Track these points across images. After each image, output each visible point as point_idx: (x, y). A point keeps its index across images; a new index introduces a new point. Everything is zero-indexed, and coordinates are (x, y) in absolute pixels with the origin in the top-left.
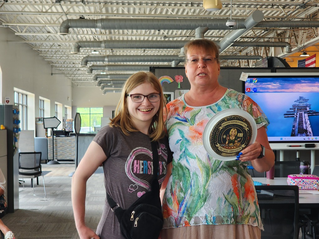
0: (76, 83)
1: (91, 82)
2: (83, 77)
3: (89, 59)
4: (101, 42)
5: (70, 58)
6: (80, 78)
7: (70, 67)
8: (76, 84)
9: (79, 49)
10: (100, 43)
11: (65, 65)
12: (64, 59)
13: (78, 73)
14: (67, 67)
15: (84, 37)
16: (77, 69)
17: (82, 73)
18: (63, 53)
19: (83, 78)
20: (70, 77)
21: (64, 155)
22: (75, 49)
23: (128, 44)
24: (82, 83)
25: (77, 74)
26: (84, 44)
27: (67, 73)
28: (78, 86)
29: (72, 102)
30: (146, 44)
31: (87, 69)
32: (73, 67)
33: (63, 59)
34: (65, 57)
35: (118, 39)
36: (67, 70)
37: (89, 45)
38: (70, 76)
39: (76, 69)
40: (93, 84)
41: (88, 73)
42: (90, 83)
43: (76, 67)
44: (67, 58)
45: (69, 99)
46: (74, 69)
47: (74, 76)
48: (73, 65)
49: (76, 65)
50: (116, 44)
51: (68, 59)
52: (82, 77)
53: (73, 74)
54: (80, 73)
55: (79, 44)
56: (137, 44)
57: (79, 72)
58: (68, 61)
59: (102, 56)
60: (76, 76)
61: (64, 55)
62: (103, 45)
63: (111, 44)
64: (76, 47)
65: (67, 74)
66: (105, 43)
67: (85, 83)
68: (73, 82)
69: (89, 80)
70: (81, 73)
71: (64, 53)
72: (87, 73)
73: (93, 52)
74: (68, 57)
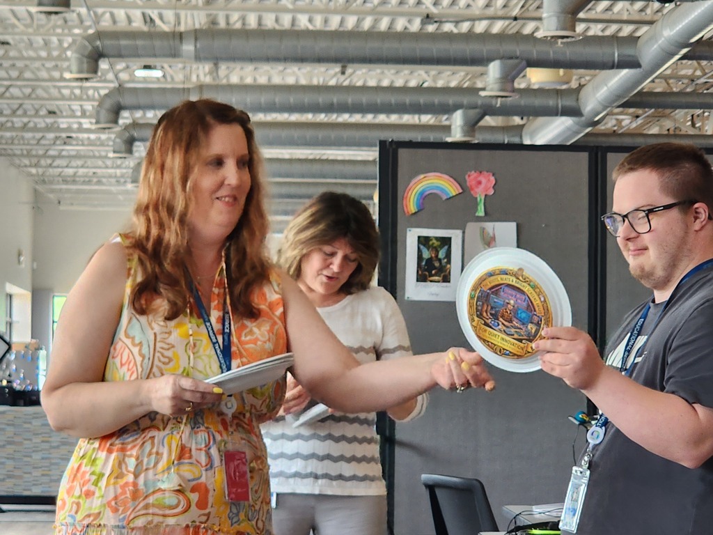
0: (52, 191)
1: (113, 189)
2: (82, 167)
3: (127, 100)
4: (180, 36)
5: (40, 92)
6: (70, 171)
7: (35, 129)
8: (51, 196)
9: (96, 61)
10: (177, 41)
11: (15, 120)
12: (18, 98)
13: (64, 153)
14: (24, 127)
15: (108, 15)
16: (64, 135)
17: (82, 153)
18: (14, 74)
19: (81, 171)
20: (34, 171)
21: (20, 477)
22: (80, 62)
23: (287, 45)
24: (78, 192)
25: (60, 156)
26: (116, 42)
27: (25, 152)
28: (62, 208)
29: (33, 271)
30: (352, 47)
31: (113, 136)
32: (48, 129)
33: (13, 98)
34: (20, 87)
35: (238, 26)
36: (23, 138)
37: (137, 48)
38: (36, 166)
39: (57, 138)
40: (121, 197)
41: (114, 152)
42: (109, 192)
43: (58, 127)
44: (28, 91)
45: (22, 259)
46: (51, 136)
47: (50, 166)
48: (49, 120)
49: (60, 120)
50: (237, 44)
51: (33, 96)
52: (77, 167)
53: (45, 156)
54: (73, 153)
55: (98, 43)
56: (321, 46)
57: (71, 149)
58: (28, 104)
59: (178, 90)
60: (57, 162)
61: (19, 83)
62: (188, 47)
63: (219, 44)
64: (86, 53)
65: (22, 155)
66: (196, 39)
67: (91, 192)
68: (39, 188)
69: (104, 180)
70: (77, 151)
71: (21, 72)
72: (111, 155)
73: (141, 73)
74: (33, 90)
